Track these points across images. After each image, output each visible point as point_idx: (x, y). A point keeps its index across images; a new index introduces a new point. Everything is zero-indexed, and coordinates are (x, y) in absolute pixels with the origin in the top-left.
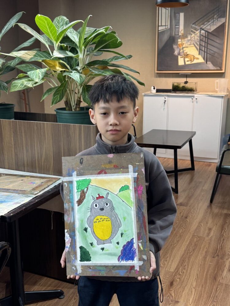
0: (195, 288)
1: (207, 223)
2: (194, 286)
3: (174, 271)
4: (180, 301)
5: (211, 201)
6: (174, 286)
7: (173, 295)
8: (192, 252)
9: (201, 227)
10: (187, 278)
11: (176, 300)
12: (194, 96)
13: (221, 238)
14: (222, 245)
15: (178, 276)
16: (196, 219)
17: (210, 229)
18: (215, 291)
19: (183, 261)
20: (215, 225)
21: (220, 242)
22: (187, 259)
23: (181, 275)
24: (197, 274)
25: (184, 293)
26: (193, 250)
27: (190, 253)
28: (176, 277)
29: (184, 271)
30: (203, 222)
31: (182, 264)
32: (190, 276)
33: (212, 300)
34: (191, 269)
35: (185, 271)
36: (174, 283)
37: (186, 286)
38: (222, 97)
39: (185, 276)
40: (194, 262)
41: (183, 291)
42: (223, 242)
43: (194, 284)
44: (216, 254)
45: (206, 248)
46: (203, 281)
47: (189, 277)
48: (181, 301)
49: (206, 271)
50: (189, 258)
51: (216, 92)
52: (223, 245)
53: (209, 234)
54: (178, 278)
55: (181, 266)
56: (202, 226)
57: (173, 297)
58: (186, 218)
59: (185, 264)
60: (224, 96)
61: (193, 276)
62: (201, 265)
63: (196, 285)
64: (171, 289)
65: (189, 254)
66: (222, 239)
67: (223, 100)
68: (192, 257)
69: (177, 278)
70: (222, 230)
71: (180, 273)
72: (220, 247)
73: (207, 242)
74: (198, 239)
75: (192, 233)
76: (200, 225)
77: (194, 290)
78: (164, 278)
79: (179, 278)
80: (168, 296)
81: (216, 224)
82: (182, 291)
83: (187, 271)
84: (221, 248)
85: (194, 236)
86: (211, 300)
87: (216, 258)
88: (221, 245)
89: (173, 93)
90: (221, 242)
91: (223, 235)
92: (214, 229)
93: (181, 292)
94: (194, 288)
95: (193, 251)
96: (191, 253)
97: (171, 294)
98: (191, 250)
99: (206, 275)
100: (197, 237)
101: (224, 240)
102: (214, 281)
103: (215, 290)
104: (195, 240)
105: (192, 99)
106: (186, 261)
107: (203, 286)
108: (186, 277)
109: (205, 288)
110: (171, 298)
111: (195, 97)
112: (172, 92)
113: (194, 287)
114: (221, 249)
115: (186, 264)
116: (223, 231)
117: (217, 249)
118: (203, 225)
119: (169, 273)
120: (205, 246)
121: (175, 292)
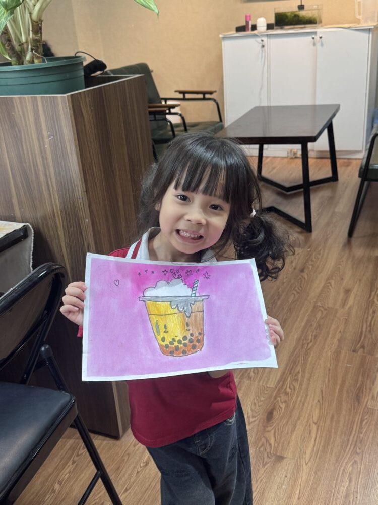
0: (318, 424)
1: (342, 279)
2: (315, 419)
3: (276, 387)
4: (285, 456)
5: (351, 233)
6: (274, 421)
7: (272, 441)
8: (311, 341)
9: (330, 287)
10: (301, 401)
11: (278, 454)
12: (315, 33)
13: (369, 309)
14: (371, 323)
15: (283, 397)
16: (321, 272)
17: (348, 292)
18: (358, 428)
19: (295, 362)
20: (358, 282)
21: (367, 318)
22: (301, 359)
23: (288, 394)
24: (322, 391)
25: (294, 437)
26: (315, 339)
27: (308, 344)
28: (279, 399)
29: (295, 384)
30: (334, 278)
31: (292, 369)
32: (307, 395)
33: (352, 448)
34: (309, 380)
35: (297, 386)
36: (275, 413)
37: (299, 419)
38: (370, 30)
39: (297, 397)
40: (314, 364)
41: (293, 431)
42: (373, 317)
43: (316, 413)
44: (360, 344)
45: (340, 332)
46: (334, 405)
47: (306, 399)
48: (289, 454)
49: (339, 382)
50: (307, 354)
51: (358, 21)
52: (373, 323)
53: (346, 300)
54: (282, 401)
55: (290, 373)
56: (333, 286)
57: (271, 448)
58: (302, 271)
59: (298, 370)
60: (373, 27)
61: (313, 396)
62: (329, 370)
63: (319, 418)
64: (269, 428)
65: (306, 346)
66: (371, 311)
67: (371, 35)
68: (312, 353)
69: (282, 403)
70: (371, 292)
71: (288, 390)
72: (367, 328)
73: (342, 318)
74: (325, 312)
75: (312, 302)
76: (330, 283)
77: (314, 427)
78: (255, 404)
79: (285, 402)
80: (263, 445)
81: (360, 280)
82: (290, 432)
83: (301, 385)
84: (369, 329)
85: (315, 307)
86: (349, 451)
87: (360, 352)
88: (368, 324)
89: (277, 29)
90: (370, 318)
91: (374, 302)
92: (355, 291)
93: (288, 433)
94: (316, 424)
95: (313, 341)
96: (310, 345)
97: (267, 441)
98: (310, 338)
99: (339, 392)
100: (322, 309)
101: (374, 312)
102: (357, 404)
103: (359, 425)
104: (319, 315)
105: (313, 38)
106: (299, 361)
107: (333, 417)
108: (300, 399)
109: (338, 422)
110: (268, 450)
111: (319, 35)
112: (275, 27)
113: (315, 421)
114: (370, 331)
115: (299, 368)
116: (373, 293)
117: (362, 333)
118: (335, 284)
119: (266, 392)
120: (337, 328)
121: (276, 434)
